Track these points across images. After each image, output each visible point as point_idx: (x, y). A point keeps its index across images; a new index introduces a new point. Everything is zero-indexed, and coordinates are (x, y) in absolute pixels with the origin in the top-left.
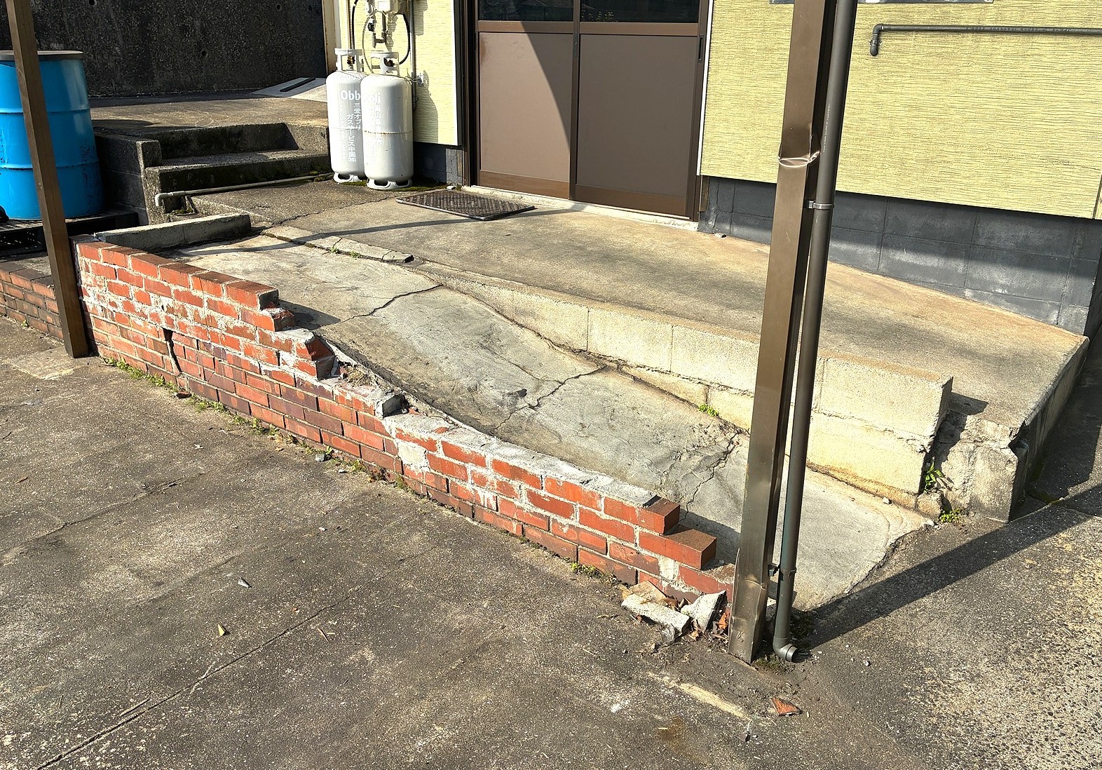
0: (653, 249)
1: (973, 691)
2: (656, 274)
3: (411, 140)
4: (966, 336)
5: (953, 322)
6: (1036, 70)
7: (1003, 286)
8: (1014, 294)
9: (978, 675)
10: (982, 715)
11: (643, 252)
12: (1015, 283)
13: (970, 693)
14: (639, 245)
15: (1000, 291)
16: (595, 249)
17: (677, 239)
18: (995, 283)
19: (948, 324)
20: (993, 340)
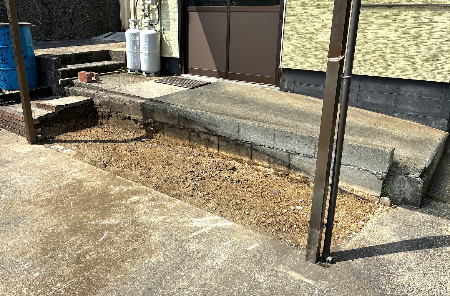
0: (262, 98)
1: (409, 275)
2: (265, 108)
3: (160, 56)
4: (397, 132)
5: (391, 126)
6: (424, 22)
7: (411, 112)
8: (416, 115)
9: (411, 269)
10: (414, 285)
11: (258, 99)
12: (416, 110)
13: (408, 276)
14: (256, 96)
15: (410, 114)
16: (238, 98)
17: (272, 94)
18: (408, 111)
19: (389, 127)
20: (409, 133)
